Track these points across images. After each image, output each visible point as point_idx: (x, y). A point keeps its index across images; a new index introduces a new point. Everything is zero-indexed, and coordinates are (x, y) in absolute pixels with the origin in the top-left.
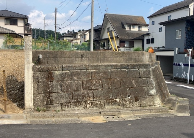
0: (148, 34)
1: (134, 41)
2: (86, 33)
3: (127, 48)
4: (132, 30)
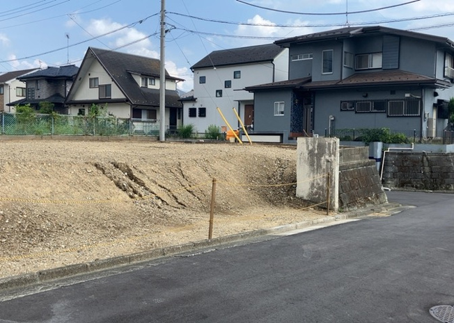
0: (192, 100)
1: (156, 111)
2: (7, 83)
3: (145, 124)
4: (149, 87)
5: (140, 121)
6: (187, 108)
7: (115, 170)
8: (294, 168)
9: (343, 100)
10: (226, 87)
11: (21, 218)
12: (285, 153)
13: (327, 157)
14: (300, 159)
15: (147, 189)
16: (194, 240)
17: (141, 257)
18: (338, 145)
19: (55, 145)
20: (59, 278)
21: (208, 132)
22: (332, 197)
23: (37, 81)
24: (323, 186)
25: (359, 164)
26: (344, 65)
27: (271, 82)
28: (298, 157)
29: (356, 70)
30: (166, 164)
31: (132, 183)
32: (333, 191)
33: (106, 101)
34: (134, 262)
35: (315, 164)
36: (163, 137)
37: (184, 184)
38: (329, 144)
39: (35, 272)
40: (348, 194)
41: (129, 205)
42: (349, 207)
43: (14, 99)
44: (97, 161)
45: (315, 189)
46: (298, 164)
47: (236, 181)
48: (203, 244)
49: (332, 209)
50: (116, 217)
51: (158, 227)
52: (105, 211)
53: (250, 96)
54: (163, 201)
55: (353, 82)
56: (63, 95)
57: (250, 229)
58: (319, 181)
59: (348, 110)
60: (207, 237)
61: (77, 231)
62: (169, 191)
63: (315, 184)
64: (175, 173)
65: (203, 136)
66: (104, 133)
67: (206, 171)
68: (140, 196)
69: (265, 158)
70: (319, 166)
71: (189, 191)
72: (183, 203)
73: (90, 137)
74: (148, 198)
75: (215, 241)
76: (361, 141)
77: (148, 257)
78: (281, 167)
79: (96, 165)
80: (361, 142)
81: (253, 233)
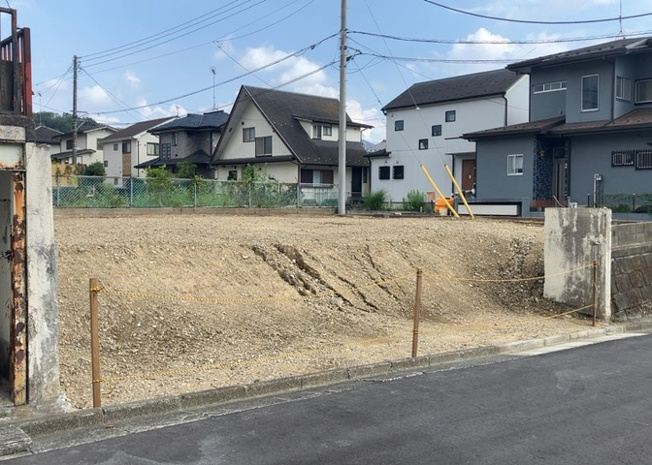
0: (384, 154)
1: (332, 172)
2: (135, 137)
3: (317, 191)
4: (324, 138)
5: (312, 187)
6: (376, 166)
7: (279, 256)
8: (540, 255)
9: (615, 150)
10: (433, 135)
11: (156, 320)
12: (526, 232)
13: (592, 238)
14: (550, 240)
15: (322, 283)
16: (392, 358)
17: (317, 379)
18: (610, 220)
19: (199, 221)
20: (208, 405)
21: (407, 200)
22: (601, 299)
23: (173, 133)
24: (586, 281)
25: (644, 248)
26: (616, 97)
27: (503, 125)
28: (547, 237)
29: (636, 105)
30: (348, 247)
31: (303, 274)
32: (602, 288)
33: (264, 160)
34: (308, 387)
35: (574, 248)
36: (343, 209)
37: (373, 276)
38: (596, 217)
39: (176, 394)
40: (626, 295)
41: (298, 305)
42: (628, 314)
43: (144, 158)
44: (255, 243)
45: (574, 287)
46: (546, 248)
47: (451, 274)
48: (404, 364)
49: (601, 317)
50: (281, 321)
51: (339, 338)
52: (267, 313)
53: (470, 147)
54: (344, 300)
55: (632, 122)
56: (208, 153)
57: (473, 345)
58: (579, 274)
59: (624, 165)
60: (409, 355)
61: (230, 339)
62: (353, 286)
63: (574, 279)
64: (362, 259)
65: (399, 206)
66: (263, 203)
67: (406, 257)
68: (314, 292)
69: (495, 239)
70: (580, 251)
71: (382, 287)
72: (374, 304)
73: (245, 210)
74: (324, 295)
75: (421, 361)
76: (645, 212)
77: (326, 380)
78: (519, 253)
79: (254, 249)
80: (645, 214)
81: (478, 351)
